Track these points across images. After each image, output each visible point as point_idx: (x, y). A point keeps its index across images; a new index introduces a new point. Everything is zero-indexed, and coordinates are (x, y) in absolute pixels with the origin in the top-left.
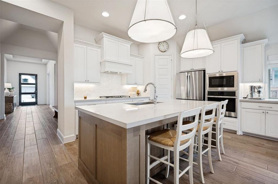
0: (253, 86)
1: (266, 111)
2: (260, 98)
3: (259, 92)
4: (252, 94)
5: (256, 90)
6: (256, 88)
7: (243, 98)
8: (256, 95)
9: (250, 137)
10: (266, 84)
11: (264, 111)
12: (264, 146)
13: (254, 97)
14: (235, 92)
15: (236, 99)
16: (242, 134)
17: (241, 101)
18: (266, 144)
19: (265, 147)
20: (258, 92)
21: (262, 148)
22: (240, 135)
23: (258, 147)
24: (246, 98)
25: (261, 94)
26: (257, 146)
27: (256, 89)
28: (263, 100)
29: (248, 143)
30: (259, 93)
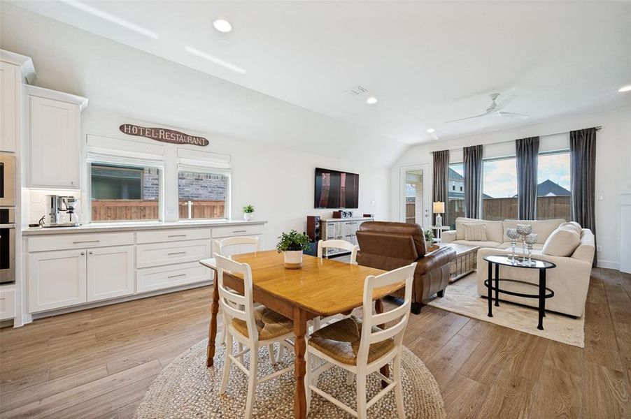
0: (55, 196)
1: (89, 251)
2: (72, 222)
3: (71, 210)
4: (53, 215)
5: (64, 206)
6: (64, 202)
7: (30, 226)
8: (62, 218)
9: (51, 319)
10: (83, 194)
11: (84, 251)
12: (89, 326)
13: (58, 223)
14: (8, 210)
15: (11, 231)
16: (31, 322)
17: (27, 235)
18: (91, 321)
19: (92, 328)
20: (68, 211)
21: (85, 333)
22: (25, 325)
23: (76, 336)
24: (37, 226)
25: (75, 215)
26: (73, 334)
27: (63, 204)
28: (79, 228)
29: (52, 337)
30: (71, 212)
